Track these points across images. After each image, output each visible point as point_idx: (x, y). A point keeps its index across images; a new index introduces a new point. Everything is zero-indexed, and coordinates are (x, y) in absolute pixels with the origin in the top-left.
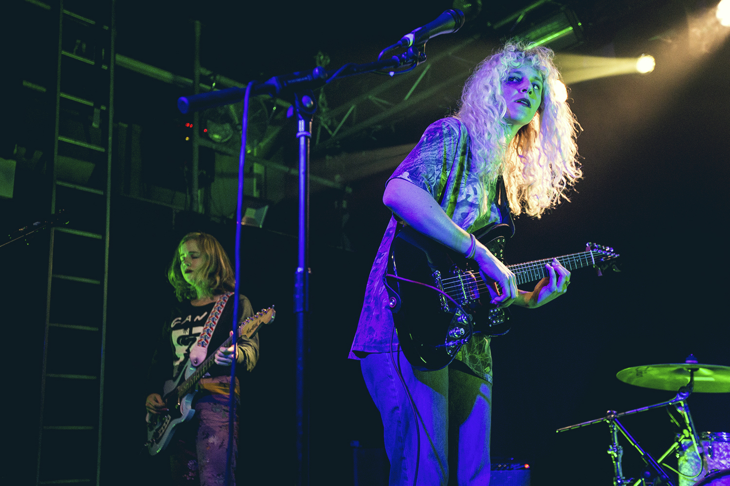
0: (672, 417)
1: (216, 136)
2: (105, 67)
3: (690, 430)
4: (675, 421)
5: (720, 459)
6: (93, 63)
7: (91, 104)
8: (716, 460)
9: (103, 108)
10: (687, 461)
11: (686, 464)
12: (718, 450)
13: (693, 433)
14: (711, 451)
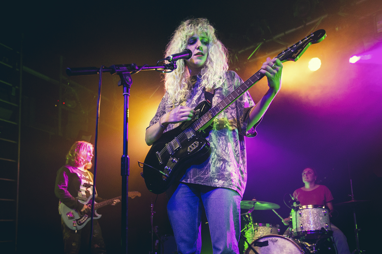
0: (244, 218)
1: (70, 105)
2: (17, 70)
3: (252, 223)
4: (245, 219)
5: (260, 232)
6: (11, 67)
7: (11, 85)
8: (258, 232)
9: (17, 87)
10: (249, 233)
11: (248, 233)
12: (259, 229)
13: (252, 224)
14: (257, 229)
